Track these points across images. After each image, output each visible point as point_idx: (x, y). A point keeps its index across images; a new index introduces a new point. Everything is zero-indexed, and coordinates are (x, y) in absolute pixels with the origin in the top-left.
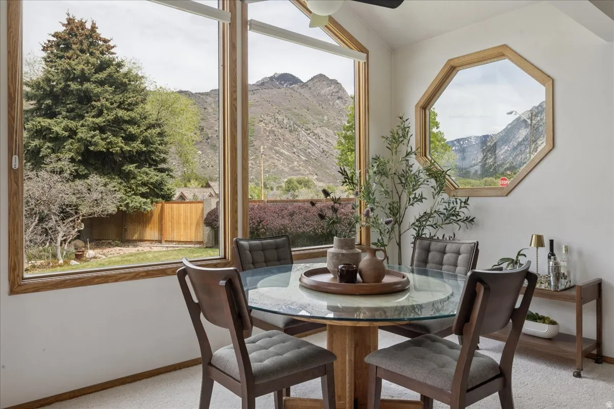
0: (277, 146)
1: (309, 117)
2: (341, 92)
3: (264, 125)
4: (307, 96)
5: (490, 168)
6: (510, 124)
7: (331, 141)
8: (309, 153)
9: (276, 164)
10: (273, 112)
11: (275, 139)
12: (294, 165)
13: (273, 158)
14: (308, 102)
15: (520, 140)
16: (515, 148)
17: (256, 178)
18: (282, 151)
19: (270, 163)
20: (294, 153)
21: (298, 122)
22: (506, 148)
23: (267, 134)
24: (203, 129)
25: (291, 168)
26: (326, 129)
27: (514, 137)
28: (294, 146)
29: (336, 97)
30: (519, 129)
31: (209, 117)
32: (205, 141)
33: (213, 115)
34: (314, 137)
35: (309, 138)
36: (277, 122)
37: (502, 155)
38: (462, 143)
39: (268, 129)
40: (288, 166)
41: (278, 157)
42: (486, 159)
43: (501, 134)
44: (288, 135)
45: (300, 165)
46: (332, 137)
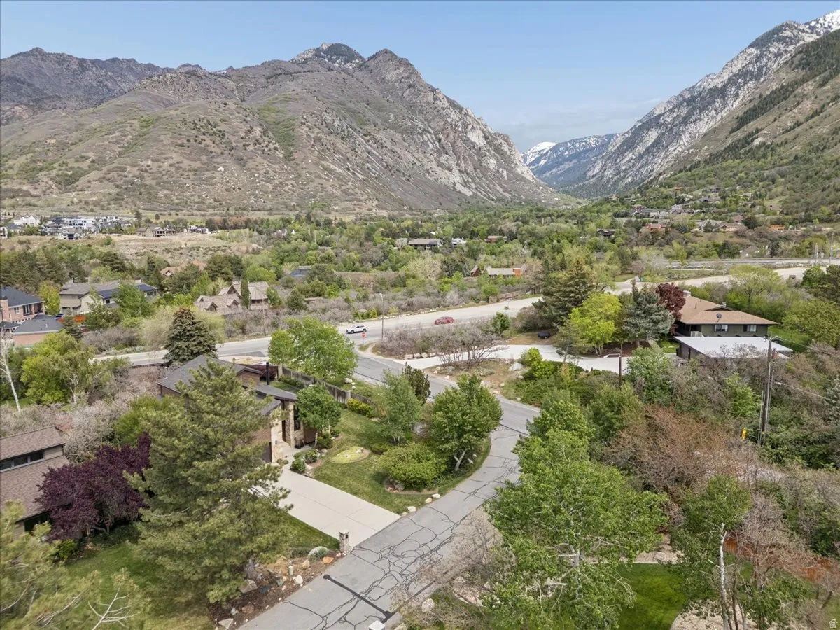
0: (325, 159)
1: (369, 114)
2: (413, 79)
3: (307, 129)
4: (367, 82)
5: (608, 183)
6: (640, 121)
7: (398, 150)
8: (368, 168)
9: (324, 186)
10: (318, 110)
11: (323, 150)
12: (348, 187)
13: (320, 177)
14: (368, 92)
15: (649, 144)
16: (641, 156)
17: (298, 205)
18: (332, 166)
19: (315, 184)
20: (348, 169)
21: (354, 125)
22: (630, 155)
23: (312, 143)
24: (224, 135)
25: (344, 192)
26: (393, 132)
27: (641, 141)
28: (348, 159)
29: (406, 86)
30: (648, 129)
31: (231, 117)
32: (227, 152)
33: (237, 115)
34: (375, 145)
35: (368, 147)
36: (325, 125)
37: (624, 165)
38: (577, 145)
39: (313, 135)
40: (340, 188)
41: (327, 175)
42: (605, 170)
43: (627, 135)
44: (340, 144)
45: (356, 187)
46: (400, 144)
